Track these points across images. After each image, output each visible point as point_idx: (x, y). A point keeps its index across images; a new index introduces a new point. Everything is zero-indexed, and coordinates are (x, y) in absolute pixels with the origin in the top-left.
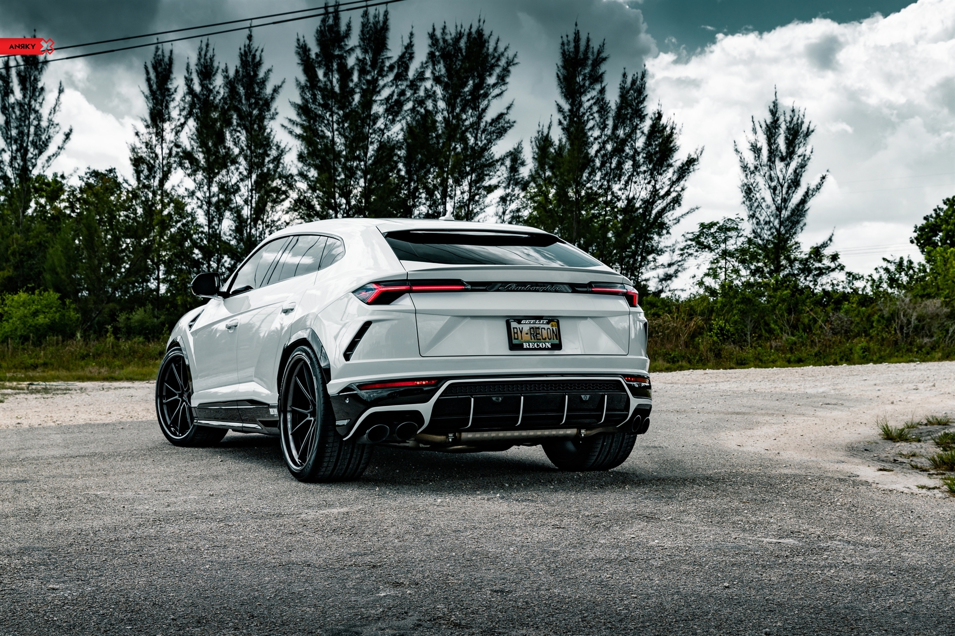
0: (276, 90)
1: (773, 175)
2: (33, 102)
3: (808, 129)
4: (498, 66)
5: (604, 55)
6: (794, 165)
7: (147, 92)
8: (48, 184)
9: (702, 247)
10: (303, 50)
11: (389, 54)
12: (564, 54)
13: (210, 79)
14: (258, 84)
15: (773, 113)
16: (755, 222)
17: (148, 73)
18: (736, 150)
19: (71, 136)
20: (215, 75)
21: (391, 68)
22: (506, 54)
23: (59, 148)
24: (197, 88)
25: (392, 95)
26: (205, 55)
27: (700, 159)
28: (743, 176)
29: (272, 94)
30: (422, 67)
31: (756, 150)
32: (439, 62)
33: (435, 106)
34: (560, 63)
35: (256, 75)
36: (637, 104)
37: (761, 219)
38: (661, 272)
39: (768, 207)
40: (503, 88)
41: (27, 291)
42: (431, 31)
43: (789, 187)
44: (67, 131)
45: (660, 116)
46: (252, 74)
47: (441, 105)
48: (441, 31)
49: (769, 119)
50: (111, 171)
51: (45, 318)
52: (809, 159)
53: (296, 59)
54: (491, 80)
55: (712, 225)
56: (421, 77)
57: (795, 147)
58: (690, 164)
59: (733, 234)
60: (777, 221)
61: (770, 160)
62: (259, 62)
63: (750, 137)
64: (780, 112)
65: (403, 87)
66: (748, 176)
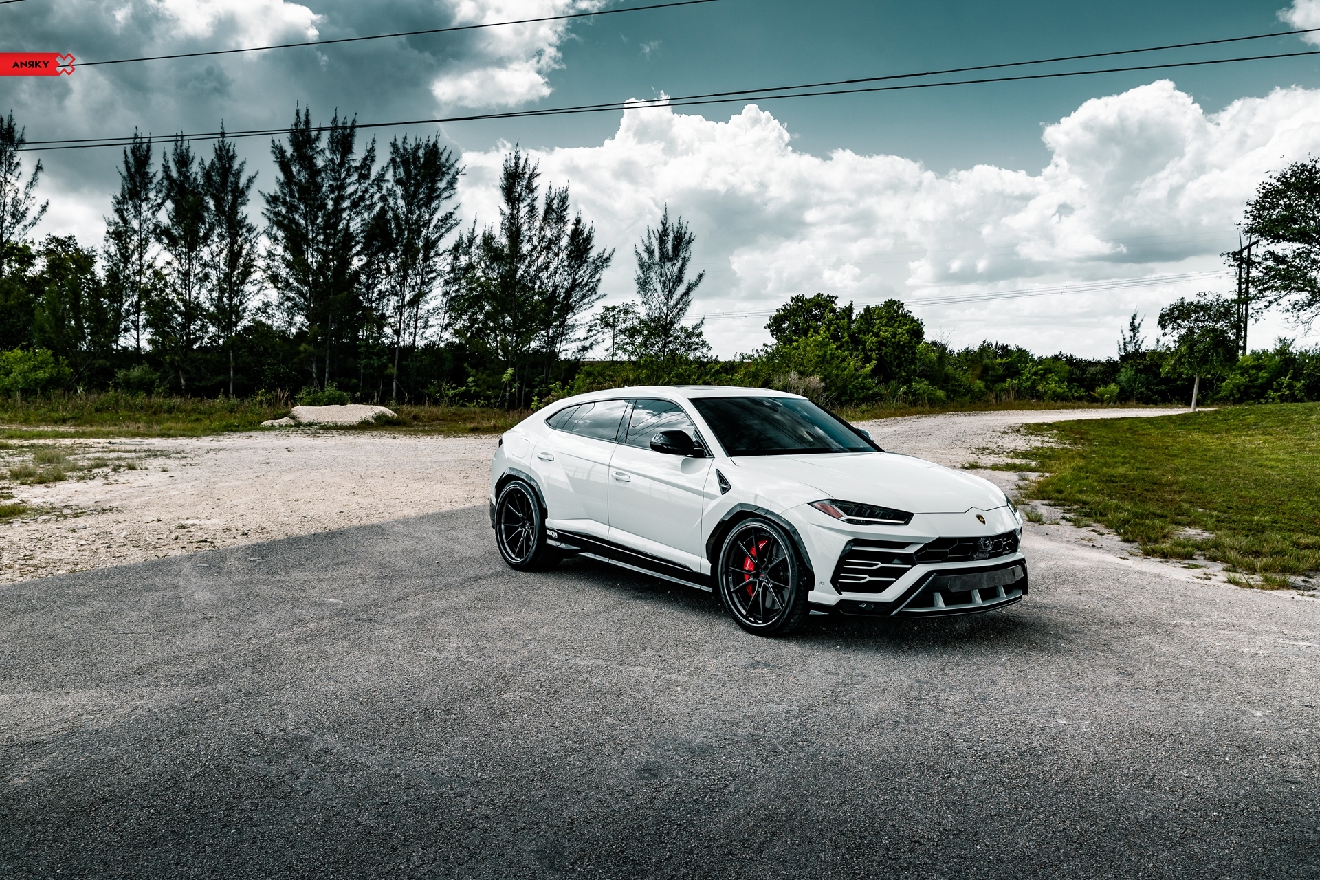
0: (250, 180)
1: (664, 272)
2: (8, 176)
3: (690, 238)
4: (449, 174)
5: (537, 171)
6: (678, 264)
7: (125, 173)
8: (19, 250)
9: (607, 325)
10: (279, 152)
11: (354, 157)
12: (506, 169)
13: (187, 167)
14: (233, 175)
15: (664, 224)
16: (648, 307)
17: (126, 156)
18: (636, 251)
19: (47, 208)
20: (191, 163)
21: (357, 168)
23: (35, 218)
24: (174, 174)
25: (356, 192)
26: (181, 146)
27: (611, 258)
28: (639, 272)
29: (248, 184)
30: (383, 169)
31: (650, 252)
32: (399, 167)
33: (396, 203)
34: (503, 176)
35: (231, 167)
36: (561, 212)
37: (653, 305)
38: (579, 344)
39: (659, 296)
40: (452, 192)
41: (22, 349)
42: (393, 141)
43: (674, 283)
44: (44, 204)
45: (578, 221)
46: (227, 166)
47: (401, 203)
48: (402, 142)
49: (660, 229)
50: (70, 238)
51: (45, 372)
52: (688, 260)
53: (272, 158)
54: (442, 185)
55: (614, 308)
56: (380, 179)
57: (679, 251)
58: (604, 261)
59: (630, 316)
60: (665, 307)
61: (660, 260)
62: (233, 155)
63: (647, 243)
64: (669, 223)
65: (366, 185)
66: (644, 271)
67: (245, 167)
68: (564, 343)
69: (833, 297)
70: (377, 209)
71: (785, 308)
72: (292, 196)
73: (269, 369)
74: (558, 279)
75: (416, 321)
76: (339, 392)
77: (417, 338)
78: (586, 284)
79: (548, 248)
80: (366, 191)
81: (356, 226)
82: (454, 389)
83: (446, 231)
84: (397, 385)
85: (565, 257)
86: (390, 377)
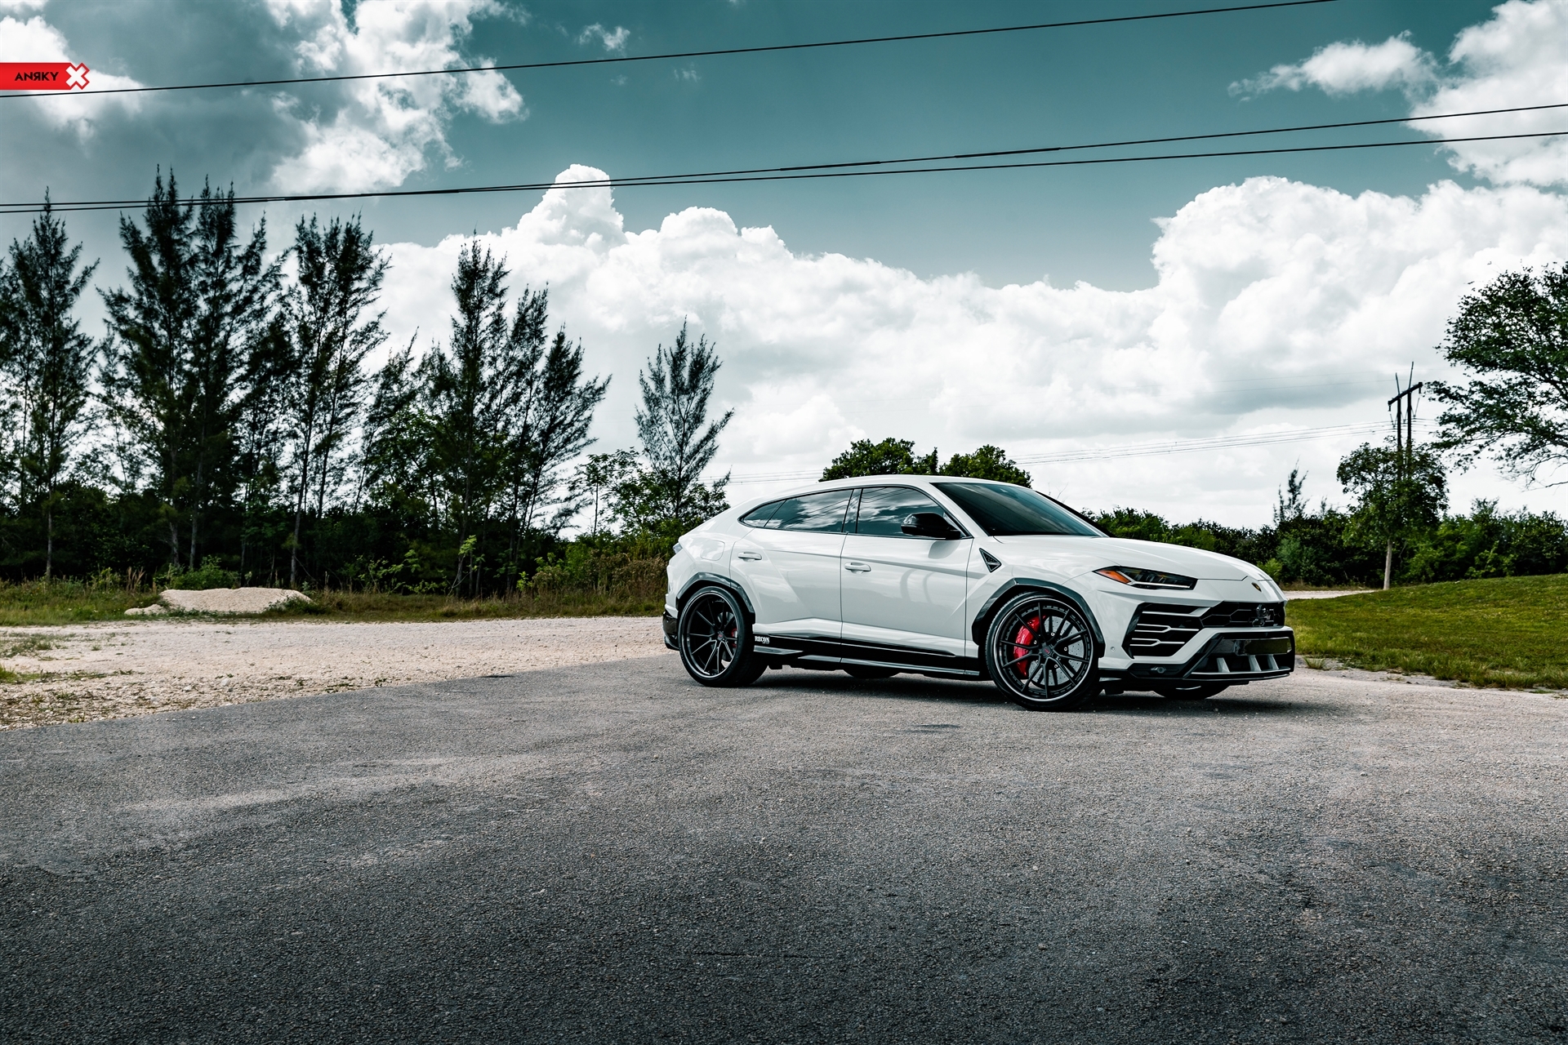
0: (87, 272)
1: (677, 408)
3: (714, 363)
5: (505, 269)
6: (697, 399)
9: (597, 480)
10: (130, 234)
11: (236, 243)
12: (460, 264)
14: (61, 264)
15: (680, 343)
16: (653, 456)
18: (642, 380)
21: (240, 259)
22: (380, 256)
25: (240, 291)
27: (606, 388)
28: (643, 408)
29: (83, 278)
30: (280, 259)
31: (659, 380)
33: (301, 308)
34: (456, 274)
35: (58, 253)
36: (537, 324)
37: (661, 453)
38: (561, 506)
39: (670, 441)
40: (376, 293)
42: (299, 222)
43: (691, 424)
45: (561, 338)
46: (53, 252)
47: (308, 308)
48: (310, 223)
49: (675, 349)
52: (710, 393)
53: (122, 243)
54: (361, 284)
55: (605, 458)
56: (276, 272)
57: (698, 381)
58: (595, 393)
59: (628, 468)
60: (678, 457)
61: (673, 392)
62: (61, 237)
63: (655, 367)
64: (687, 344)
65: (254, 282)
66: (650, 407)
67: (81, 253)
68: (538, 505)
69: (908, 443)
70: (270, 317)
71: (845, 457)
72: (151, 296)
73: (109, 541)
74: (531, 417)
75: (324, 474)
76: (221, 572)
77: (325, 499)
78: (571, 424)
79: (519, 374)
80: (255, 289)
81: (237, 341)
82: (386, 567)
83: (368, 348)
84: (297, 564)
85: (541, 386)
86: (287, 554)
